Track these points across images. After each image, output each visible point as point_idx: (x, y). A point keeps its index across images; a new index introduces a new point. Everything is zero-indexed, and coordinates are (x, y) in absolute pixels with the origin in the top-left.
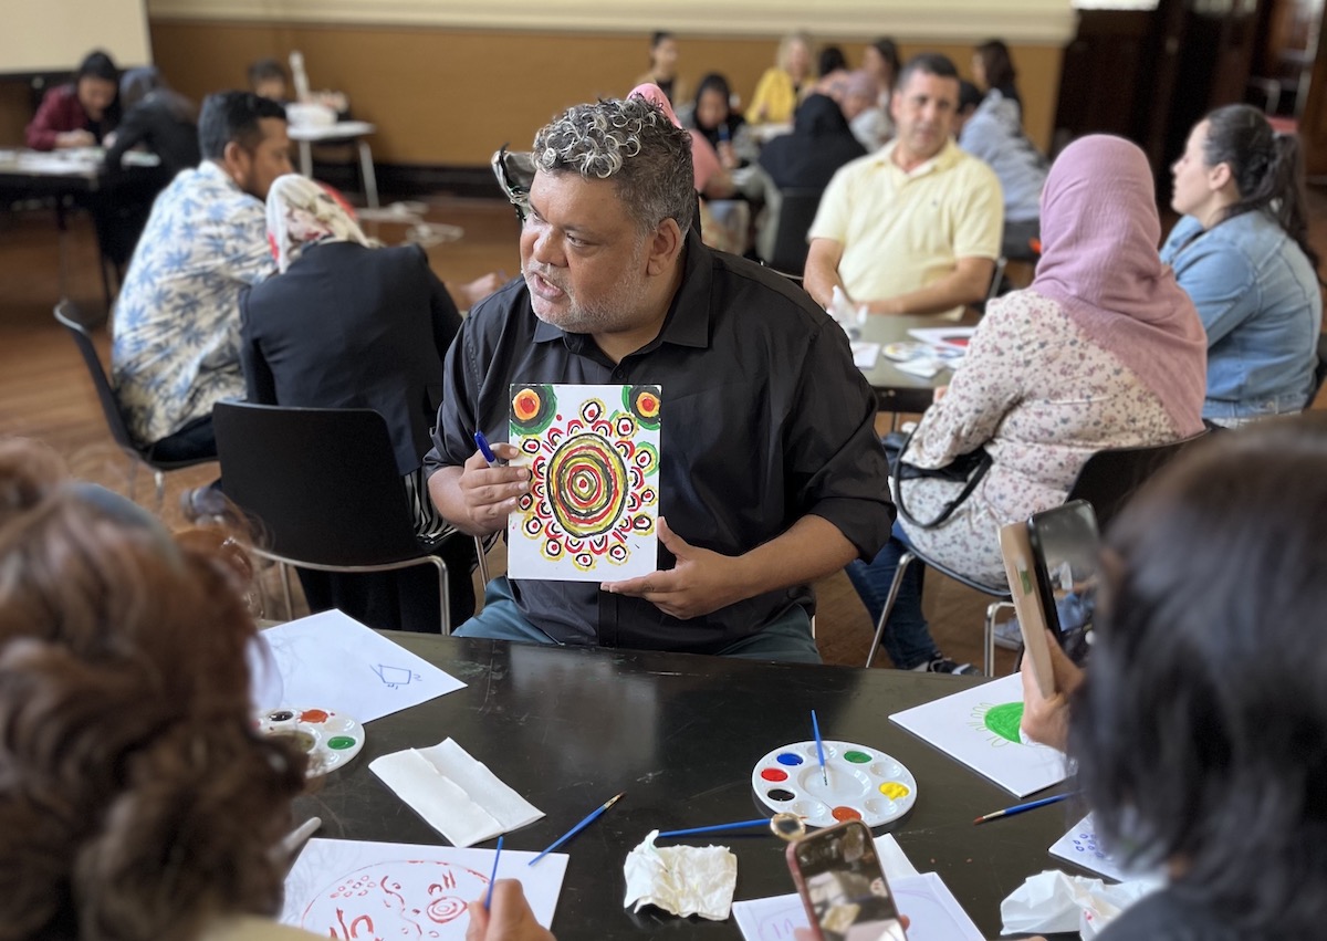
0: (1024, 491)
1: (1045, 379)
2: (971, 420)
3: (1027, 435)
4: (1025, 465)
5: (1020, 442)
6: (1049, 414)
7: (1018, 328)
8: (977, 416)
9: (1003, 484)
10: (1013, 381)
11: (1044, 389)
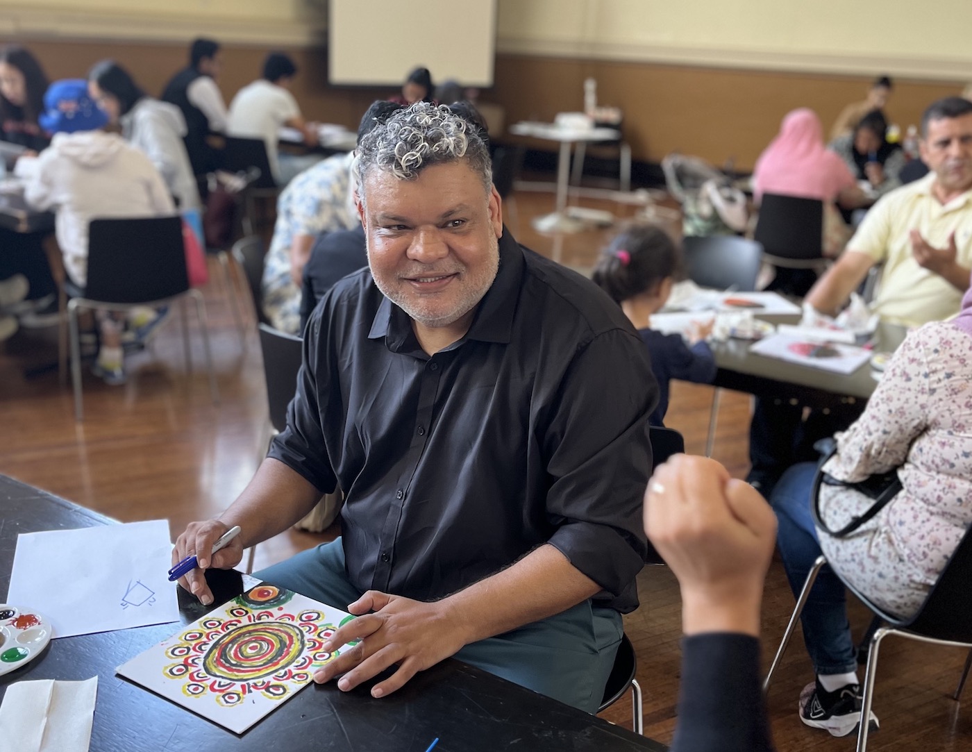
0: (923, 522)
1: (949, 410)
2: (879, 440)
3: (930, 463)
4: (925, 495)
5: (923, 469)
6: (952, 445)
7: (927, 356)
8: (885, 437)
9: (905, 511)
10: (917, 407)
11: (946, 421)
